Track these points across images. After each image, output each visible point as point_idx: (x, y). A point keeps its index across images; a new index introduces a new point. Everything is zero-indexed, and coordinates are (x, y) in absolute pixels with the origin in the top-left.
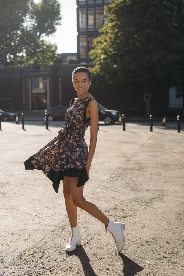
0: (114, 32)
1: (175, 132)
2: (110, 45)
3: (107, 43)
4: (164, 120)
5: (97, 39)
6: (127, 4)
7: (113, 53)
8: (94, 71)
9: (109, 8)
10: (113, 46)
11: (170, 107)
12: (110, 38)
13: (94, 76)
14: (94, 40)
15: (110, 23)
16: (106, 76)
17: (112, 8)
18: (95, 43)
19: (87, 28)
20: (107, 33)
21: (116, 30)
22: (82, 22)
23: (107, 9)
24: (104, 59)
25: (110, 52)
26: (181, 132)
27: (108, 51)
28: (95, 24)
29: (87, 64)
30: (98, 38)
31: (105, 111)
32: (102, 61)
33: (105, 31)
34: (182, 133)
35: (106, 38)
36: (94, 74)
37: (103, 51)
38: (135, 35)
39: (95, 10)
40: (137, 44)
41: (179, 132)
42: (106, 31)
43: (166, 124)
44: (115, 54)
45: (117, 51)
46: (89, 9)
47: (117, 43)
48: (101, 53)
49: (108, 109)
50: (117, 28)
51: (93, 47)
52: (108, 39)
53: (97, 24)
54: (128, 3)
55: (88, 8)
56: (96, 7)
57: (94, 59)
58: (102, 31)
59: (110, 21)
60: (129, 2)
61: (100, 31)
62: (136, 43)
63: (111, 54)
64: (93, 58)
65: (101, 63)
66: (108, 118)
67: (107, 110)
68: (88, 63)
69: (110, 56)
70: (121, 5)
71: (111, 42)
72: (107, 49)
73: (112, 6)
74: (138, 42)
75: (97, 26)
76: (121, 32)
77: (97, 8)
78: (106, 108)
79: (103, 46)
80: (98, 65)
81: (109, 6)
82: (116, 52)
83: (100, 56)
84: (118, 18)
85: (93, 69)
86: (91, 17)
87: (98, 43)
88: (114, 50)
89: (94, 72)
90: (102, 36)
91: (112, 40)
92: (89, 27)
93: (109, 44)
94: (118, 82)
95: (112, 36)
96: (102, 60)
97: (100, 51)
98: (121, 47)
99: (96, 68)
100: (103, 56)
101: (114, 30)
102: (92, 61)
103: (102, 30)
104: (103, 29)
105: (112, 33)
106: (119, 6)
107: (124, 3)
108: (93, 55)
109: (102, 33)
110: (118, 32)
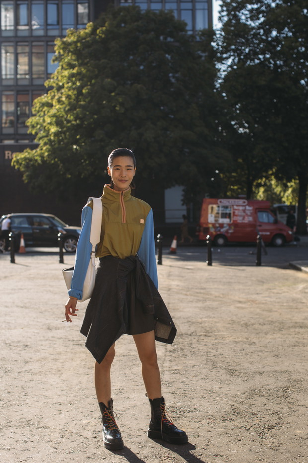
0: (74, 86)
1: (203, 265)
2: (66, 109)
3: (61, 105)
4: (174, 245)
5: (42, 99)
6: (98, 37)
7: (73, 123)
8: (37, 156)
9: (64, 43)
10: (75, 112)
11: (168, 221)
12: (68, 97)
13: (36, 164)
14: (36, 100)
15: (66, 69)
16: (58, 166)
17: (70, 44)
18: (38, 105)
19: (17, 79)
20: (59, 88)
21: (78, 84)
22: (6, 67)
23: (61, 45)
24: (56, 134)
25: (68, 122)
26: (213, 264)
27: (63, 119)
28: (30, 72)
29: (16, 144)
30: (43, 97)
31: (65, 228)
32: (52, 138)
33: (54, 85)
34: (215, 266)
35: (61, 97)
36: (36, 161)
37: (54, 120)
38: (112, 92)
39: (32, 46)
40: (117, 108)
41: (210, 264)
42: (57, 84)
43: (178, 252)
44: (77, 125)
45: (81, 119)
46: (19, 44)
47: (81, 105)
48: (50, 124)
49: (69, 225)
50: (80, 80)
51: (34, 112)
52: (63, 99)
53: (34, 73)
54: (100, 37)
55: (17, 42)
56: (32, 42)
57: (36, 134)
58: (50, 85)
59: (66, 67)
60: (100, 35)
61: (46, 84)
62: (115, 106)
63: (69, 125)
64: (33, 133)
65: (50, 140)
66: (72, 241)
67: (67, 227)
68: (17, 141)
69: (68, 128)
70: (88, 39)
71: (69, 104)
72: (61, 115)
73: (69, 40)
74: (118, 106)
75: (34, 76)
76: (89, 87)
77: (34, 44)
78: (66, 224)
79: (53, 111)
80: (45, 144)
81: (65, 40)
82: (78, 122)
83: (49, 130)
84: (80, 61)
85: (34, 151)
86: (24, 60)
87: (43, 104)
88: (76, 119)
89: (36, 158)
90: (51, 93)
91: (72, 100)
92: (19, 76)
93: (65, 107)
94: (82, 177)
95: (70, 93)
96: (52, 135)
97: (48, 120)
98: (88, 113)
99: (42, 150)
100: (53, 129)
101: (74, 83)
102: (32, 137)
103: (49, 81)
104: (52, 80)
105: (69, 88)
106: (84, 41)
107: (93, 36)
108: (33, 127)
109: (51, 88)
110: (82, 87)
